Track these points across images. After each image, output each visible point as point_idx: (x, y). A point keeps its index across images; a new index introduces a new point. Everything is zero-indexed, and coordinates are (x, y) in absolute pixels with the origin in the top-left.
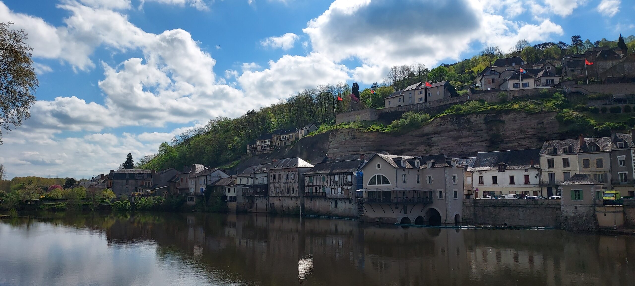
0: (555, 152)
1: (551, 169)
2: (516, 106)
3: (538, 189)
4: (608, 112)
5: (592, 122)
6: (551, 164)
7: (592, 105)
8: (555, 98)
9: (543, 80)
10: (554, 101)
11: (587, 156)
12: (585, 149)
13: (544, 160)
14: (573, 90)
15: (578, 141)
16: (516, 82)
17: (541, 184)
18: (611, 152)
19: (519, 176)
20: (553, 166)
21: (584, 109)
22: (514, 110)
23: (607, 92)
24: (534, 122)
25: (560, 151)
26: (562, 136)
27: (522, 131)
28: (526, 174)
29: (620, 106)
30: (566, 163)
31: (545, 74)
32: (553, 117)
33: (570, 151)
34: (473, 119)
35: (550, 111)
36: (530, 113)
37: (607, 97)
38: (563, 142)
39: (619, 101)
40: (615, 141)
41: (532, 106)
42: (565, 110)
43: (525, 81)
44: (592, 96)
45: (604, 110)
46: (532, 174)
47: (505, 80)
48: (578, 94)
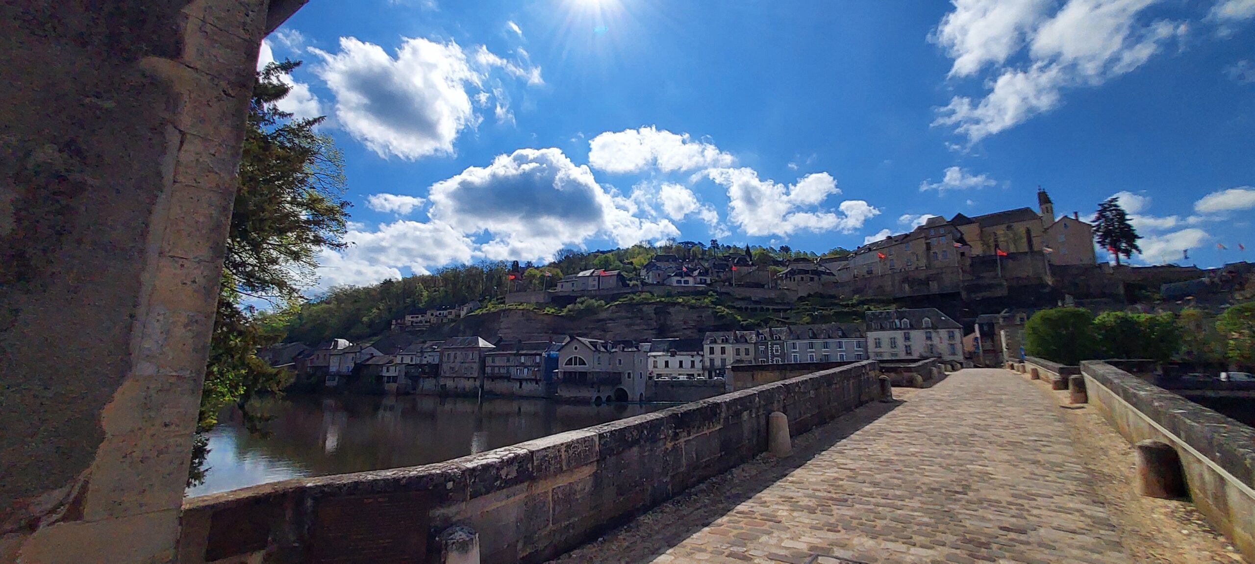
0: (715, 342)
1: (712, 356)
2: (680, 300)
3: (701, 372)
5: (739, 318)
6: (712, 351)
7: (739, 304)
8: (709, 296)
9: (698, 279)
10: (710, 298)
11: (737, 346)
12: (737, 340)
13: (707, 348)
14: (723, 290)
15: (731, 333)
16: (679, 278)
17: (704, 369)
18: (755, 344)
19: (687, 360)
20: (713, 353)
21: (734, 307)
22: (679, 303)
23: (748, 295)
24: (694, 316)
25: (720, 342)
26: (717, 329)
27: (685, 323)
28: (693, 359)
29: (757, 306)
30: (723, 351)
31: (700, 274)
32: (711, 310)
33: (726, 341)
34: (645, 308)
35: (707, 307)
36: (692, 307)
37: (749, 299)
38: (721, 333)
39: (756, 302)
40: (758, 334)
41: (694, 301)
42: (718, 307)
43: (686, 278)
44: (737, 296)
45: (746, 309)
46: (697, 359)
47: (669, 276)
48: (728, 294)
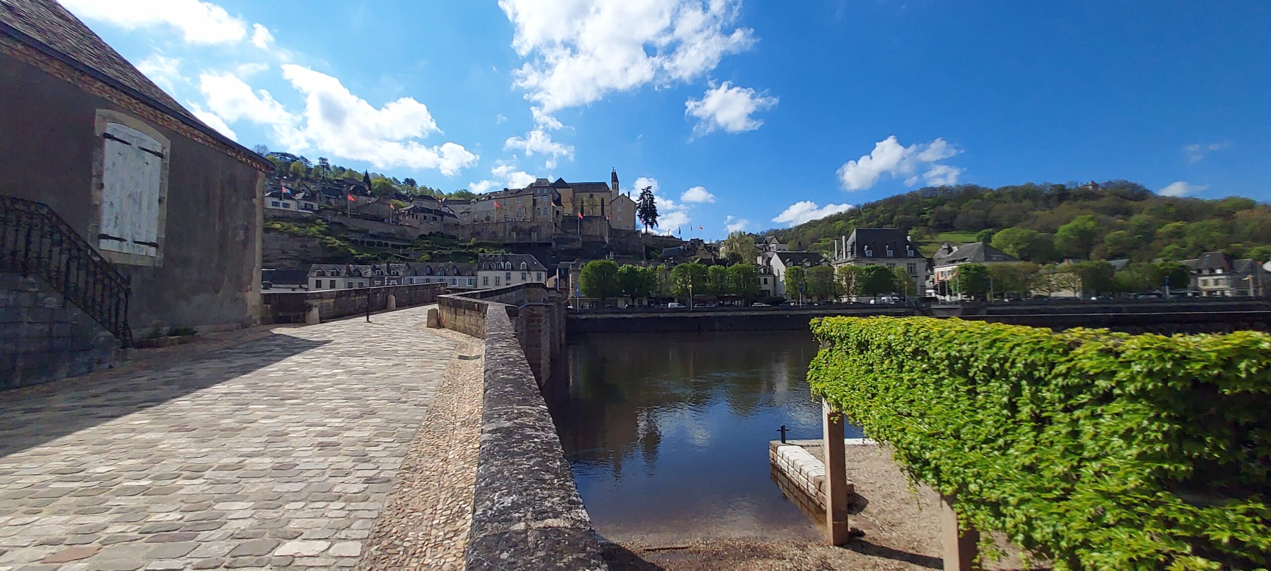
0: (323, 274)
1: (319, 290)
2: (278, 226)
4: (365, 245)
5: (353, 251)
6: (319, 285)
7: (353, 237)
8: (318, 224)
9: (303, 203)
10: (317, 227)
11: (352, 280)
12: (350, 274)
13: (312, 281)
14: (336, 220)
15: (345, 266)
16: (276, 200)
18: (370, 278)
20: (321, 287)
21: (347, 240)
22: (276, 230)
23: (365, 228)
24: (297, 245)
25: (329, 274)
26: (325, 261)
27: (284, 252)
29: (375, 240)
30: (333, 283)
31: (304, 198)
32: (317, 241)
33: (338, 274)
35: (314, 237)
36: (294, 235)
37: (365, 232)
38: (332, 266)
39: (373, 236)
40: (374, 269)
41: (296, 229)
42: (328, 237)
43: (287, 201)
44: (352, 228)
45: (363, 242)
48: (341, 224)
